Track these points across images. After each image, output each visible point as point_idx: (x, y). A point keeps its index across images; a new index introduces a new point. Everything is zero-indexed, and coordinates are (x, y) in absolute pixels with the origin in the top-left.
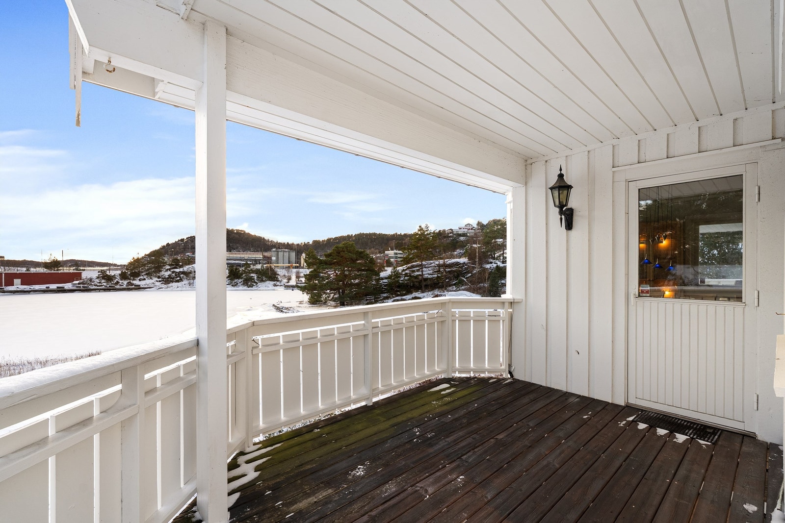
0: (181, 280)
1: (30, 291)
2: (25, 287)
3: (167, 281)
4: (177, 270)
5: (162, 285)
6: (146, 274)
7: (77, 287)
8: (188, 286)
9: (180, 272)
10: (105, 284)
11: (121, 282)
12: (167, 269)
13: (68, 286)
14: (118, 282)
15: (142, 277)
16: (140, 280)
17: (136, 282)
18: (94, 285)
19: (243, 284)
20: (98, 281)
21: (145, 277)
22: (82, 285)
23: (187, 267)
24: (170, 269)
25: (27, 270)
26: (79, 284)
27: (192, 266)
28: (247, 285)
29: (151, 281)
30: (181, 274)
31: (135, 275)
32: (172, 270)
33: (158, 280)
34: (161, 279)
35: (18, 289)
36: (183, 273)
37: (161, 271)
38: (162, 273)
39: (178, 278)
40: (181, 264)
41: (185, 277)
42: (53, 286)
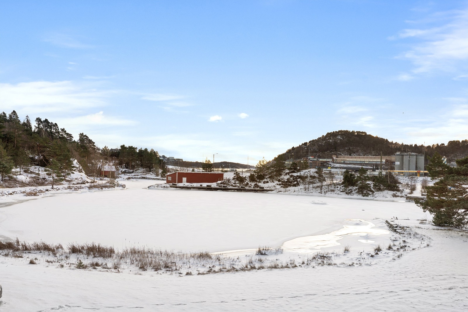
0: (298, 184)
1: (191, 188)
2: (188, 184)
3: (286, 184)
4: (295, 174)
5: (282, 188)
6: (270, 177)
7: (219, 186)
8: (303, 191)
9: (297, 176)
10: (238, 185)
11: (250, 183)
12: (287, 173)
13: (214, 185)
14: (247, 184)
15: (266, 180)
16: (264, 183)
17: (261, 184)
18: (231, 185)
19: (358, 193)
20: (233, 181)
21: (268, 180)
22: (222, 185)
23: (304, 171)
24: (288, 173)
25: (193, 170)
26: (221, 183)
27: (308, 170)
28: (362, 193)
29: (273, 184)
30: (299, 178)
31: (261, 177)
32: (290, 174)
33: (278, 183)
34: (280, 183)
35: (184, 186)
36: (300, 177)
37: (281, 175)
38: (282, 177)
39: (296, 183)
40: (298, 168)
41: (301, 181)
42: (205, 185)
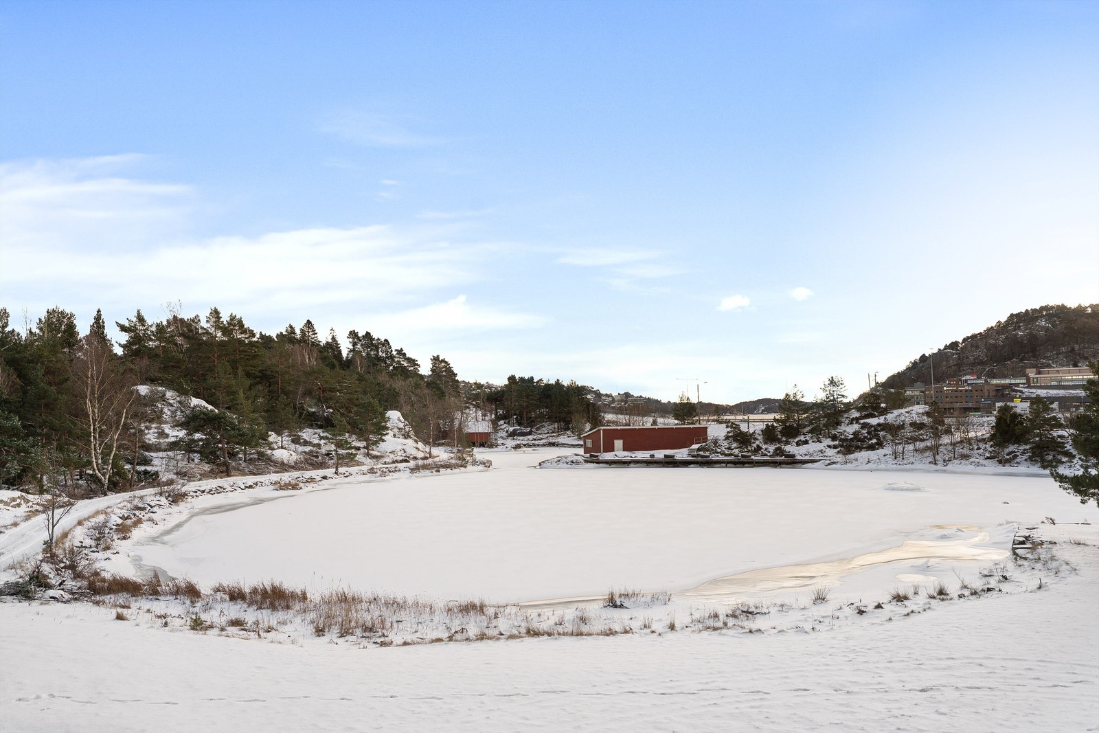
0: (880, 445)
1: (630, 463)
2: (626, 453)
3: (849, 446)
4: (873, 421)
5: (840, 455)
6: (810, 432)
7: (693, 456)
8: (890, 459)
9: (879, 425)
10: (736, 451)
11: (764, 447)
12: (853, 419)
13: (681, 454)
14: (759, 448)
15: (802, 438)
16: (798, 444)
17: (791, 449)
18: (720, 453)
19: (1032, 459)
20: (726, 444)
21: (808, 437)
22: (702, 453)
23: (896, 412)
24: (857, 420)
25: (655, 423)
26: (699, 450)
27: (907, 410)
28: (1043, 461)
29: (819, 446)
30: (882, 430)
31: (791, 432)
32: (862, 421)
33: (832, 443)
34: (837, 443)
35: (616, 458)
36: (885, 427)
37: (839, 423)
38: (842, 428)
39: (874, 441)
40: (883, 405)
41: (889, 437)
42: (660, 454)
